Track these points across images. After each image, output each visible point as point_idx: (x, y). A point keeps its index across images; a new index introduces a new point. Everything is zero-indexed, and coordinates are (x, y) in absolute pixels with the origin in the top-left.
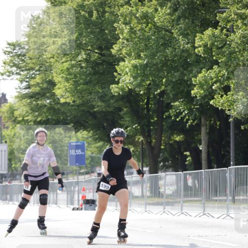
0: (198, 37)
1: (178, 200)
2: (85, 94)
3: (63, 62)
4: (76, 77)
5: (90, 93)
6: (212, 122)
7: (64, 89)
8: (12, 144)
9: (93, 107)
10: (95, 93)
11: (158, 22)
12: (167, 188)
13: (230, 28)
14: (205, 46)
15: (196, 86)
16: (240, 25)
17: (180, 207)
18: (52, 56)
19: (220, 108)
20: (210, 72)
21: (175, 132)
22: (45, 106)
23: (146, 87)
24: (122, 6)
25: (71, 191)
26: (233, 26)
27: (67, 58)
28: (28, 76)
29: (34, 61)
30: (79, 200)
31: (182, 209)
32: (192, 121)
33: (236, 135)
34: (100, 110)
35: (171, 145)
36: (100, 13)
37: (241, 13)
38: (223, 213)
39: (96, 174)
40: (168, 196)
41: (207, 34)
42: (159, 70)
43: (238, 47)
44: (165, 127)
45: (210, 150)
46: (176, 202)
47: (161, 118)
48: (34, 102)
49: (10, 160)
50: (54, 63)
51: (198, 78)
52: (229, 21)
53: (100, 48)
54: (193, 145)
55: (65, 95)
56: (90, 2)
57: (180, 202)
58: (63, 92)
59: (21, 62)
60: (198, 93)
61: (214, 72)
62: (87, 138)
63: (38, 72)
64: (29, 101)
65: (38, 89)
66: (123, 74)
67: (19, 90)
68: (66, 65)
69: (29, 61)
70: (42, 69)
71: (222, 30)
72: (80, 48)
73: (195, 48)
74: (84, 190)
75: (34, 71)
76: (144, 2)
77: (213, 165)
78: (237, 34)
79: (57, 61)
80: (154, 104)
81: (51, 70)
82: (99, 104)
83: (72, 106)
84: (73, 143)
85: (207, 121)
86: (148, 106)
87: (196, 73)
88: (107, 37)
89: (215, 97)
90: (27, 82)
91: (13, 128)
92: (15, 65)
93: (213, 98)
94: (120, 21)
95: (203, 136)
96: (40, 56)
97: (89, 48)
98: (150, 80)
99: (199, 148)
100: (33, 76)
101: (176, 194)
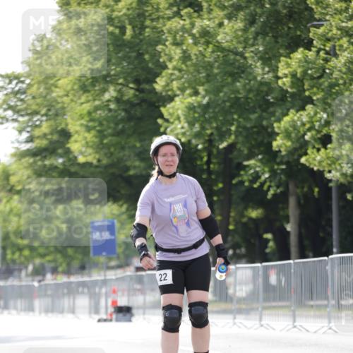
0: (282, 63)
1: (255, 305)
2: (115, 149)
3: (82, 103)
4: (101, 124)
5: (123, 148)
6: (306, 189)
7: (83, 142)
8: (7, 224)
9: (128, 169)
10: (129, 147)
11: (224, 41)
12: (238, 288)
13: (330, 50)
14: (294, 75)
15: (281, 135)
16: (345, 46)
17: (258, 317)
18: (66, 93)
19: (315, 169)
20: (301, 115)
21: (251, 204)
22: (56, 167)
23: (207, 138)
24: (169, 19)
25: (95, 294)
26: (334, 46)
27: (87, 97)
28: (30, 124)
29: (39, 101)
30: (107, 308)
31: (261, 320)
32: (275, 188)
33: (341, 209)
34: (139, 174)
35: (245, 224)
36: (136, 29)
37: (347, 27)
38: (322, 325)
39: (132, 269)
40: (240, 300)
41: (297, 58)
42: (226, 112)
43: (342, 78)
44: (234, 197)
45: (303, 231)
46: (252, 309)
47: (228, 185)
48: (40, 163)
49: (4, 248)
50: (68, 104)
51: (283, 123)
52: (328, 40)
53: (137, 81)
54: (278, 224)
55: (85, 152)
56: (121, 13)
57: (258, 309)
58: (82, 147)
59: (19, 103)
60: (283, 146)
61: (307, 115)
62: (119, 216)
63: (44, 118)
64: (31, 160)
65: (44, 143)
66: (171, 120)
67: (16, 145)
68: (87, 107)
69: (31, 102)
70: (50, 113)
71: (318, 52)
72: (107, 82)
73: (278, 78)
74: (114, 292)
75: (39, 117)
76: (201, 13)
77: (307, 253)
78: (340, 58)
79: (72, 100)
80: (219, 163)
81: (64, 115)
82: (137, 163)
83: (97, 167)
84: (97, 221)
85: (298, 187)
86: (209, 167)
87: (281, 117)
88: (147, 65)
89: (309, 152)
90: (28, 132)
91: (8, 201)
92: (10, 108)
93: (306, 154)
94: (167, 40)
95: (292, 210)
96: (47, 94)
97: (121, 81)
98: (212, 128)
99: (285, 229)
100: (38, 123)
101: (253, 296)
